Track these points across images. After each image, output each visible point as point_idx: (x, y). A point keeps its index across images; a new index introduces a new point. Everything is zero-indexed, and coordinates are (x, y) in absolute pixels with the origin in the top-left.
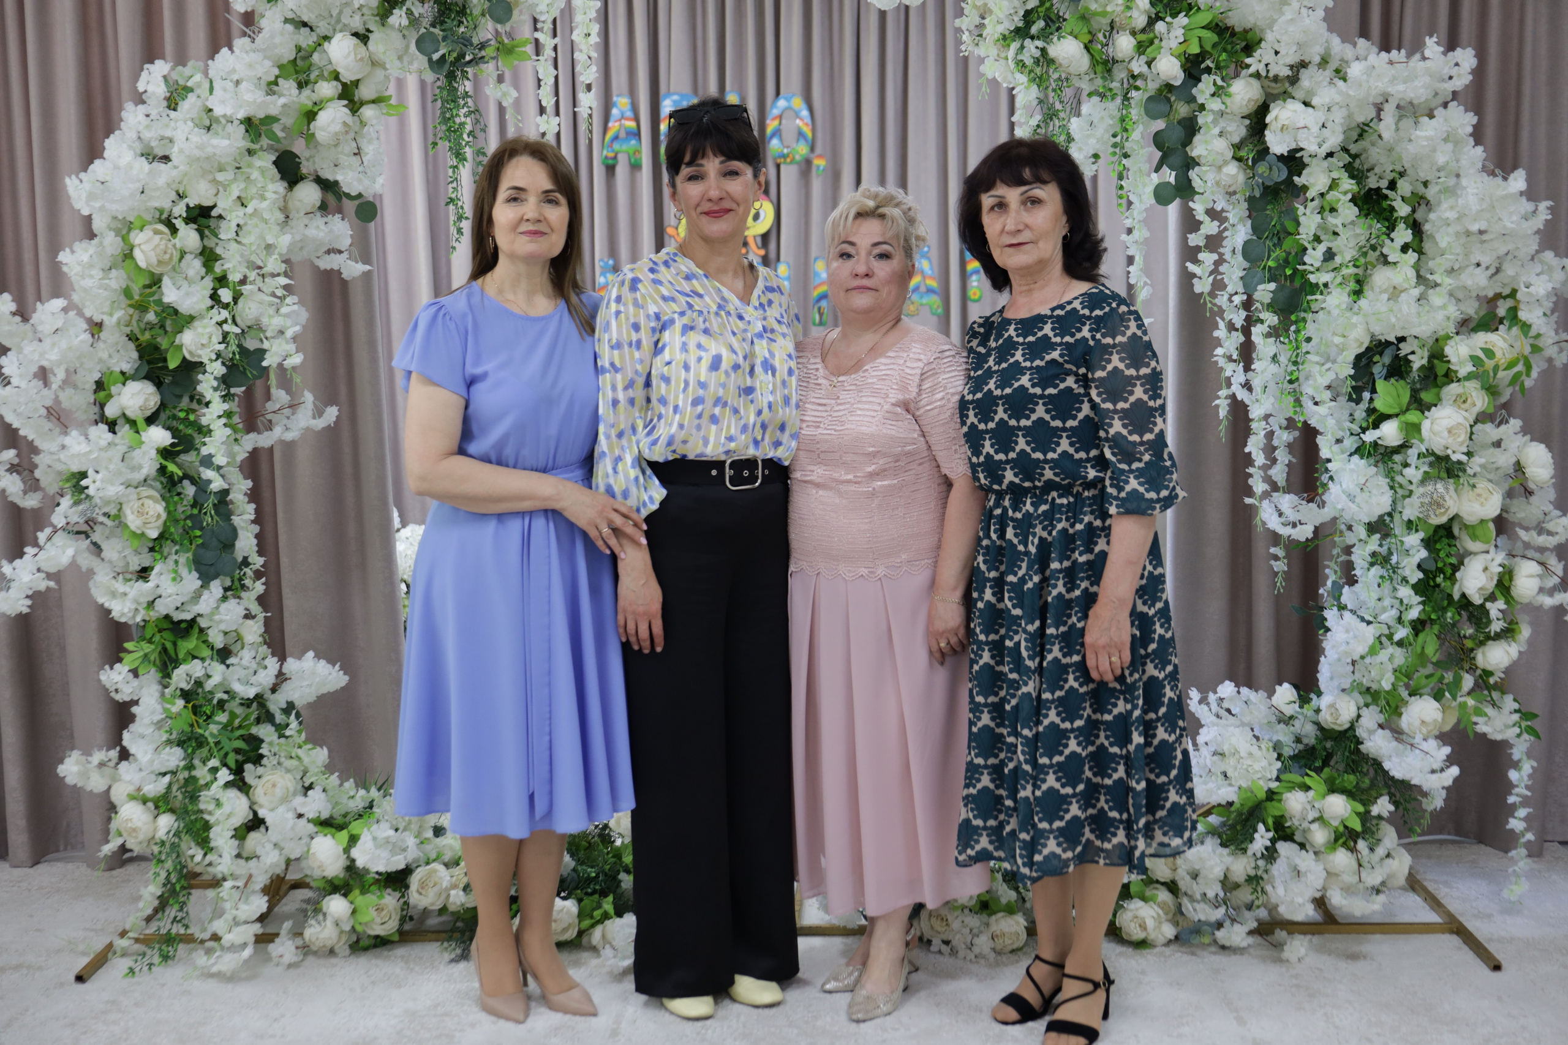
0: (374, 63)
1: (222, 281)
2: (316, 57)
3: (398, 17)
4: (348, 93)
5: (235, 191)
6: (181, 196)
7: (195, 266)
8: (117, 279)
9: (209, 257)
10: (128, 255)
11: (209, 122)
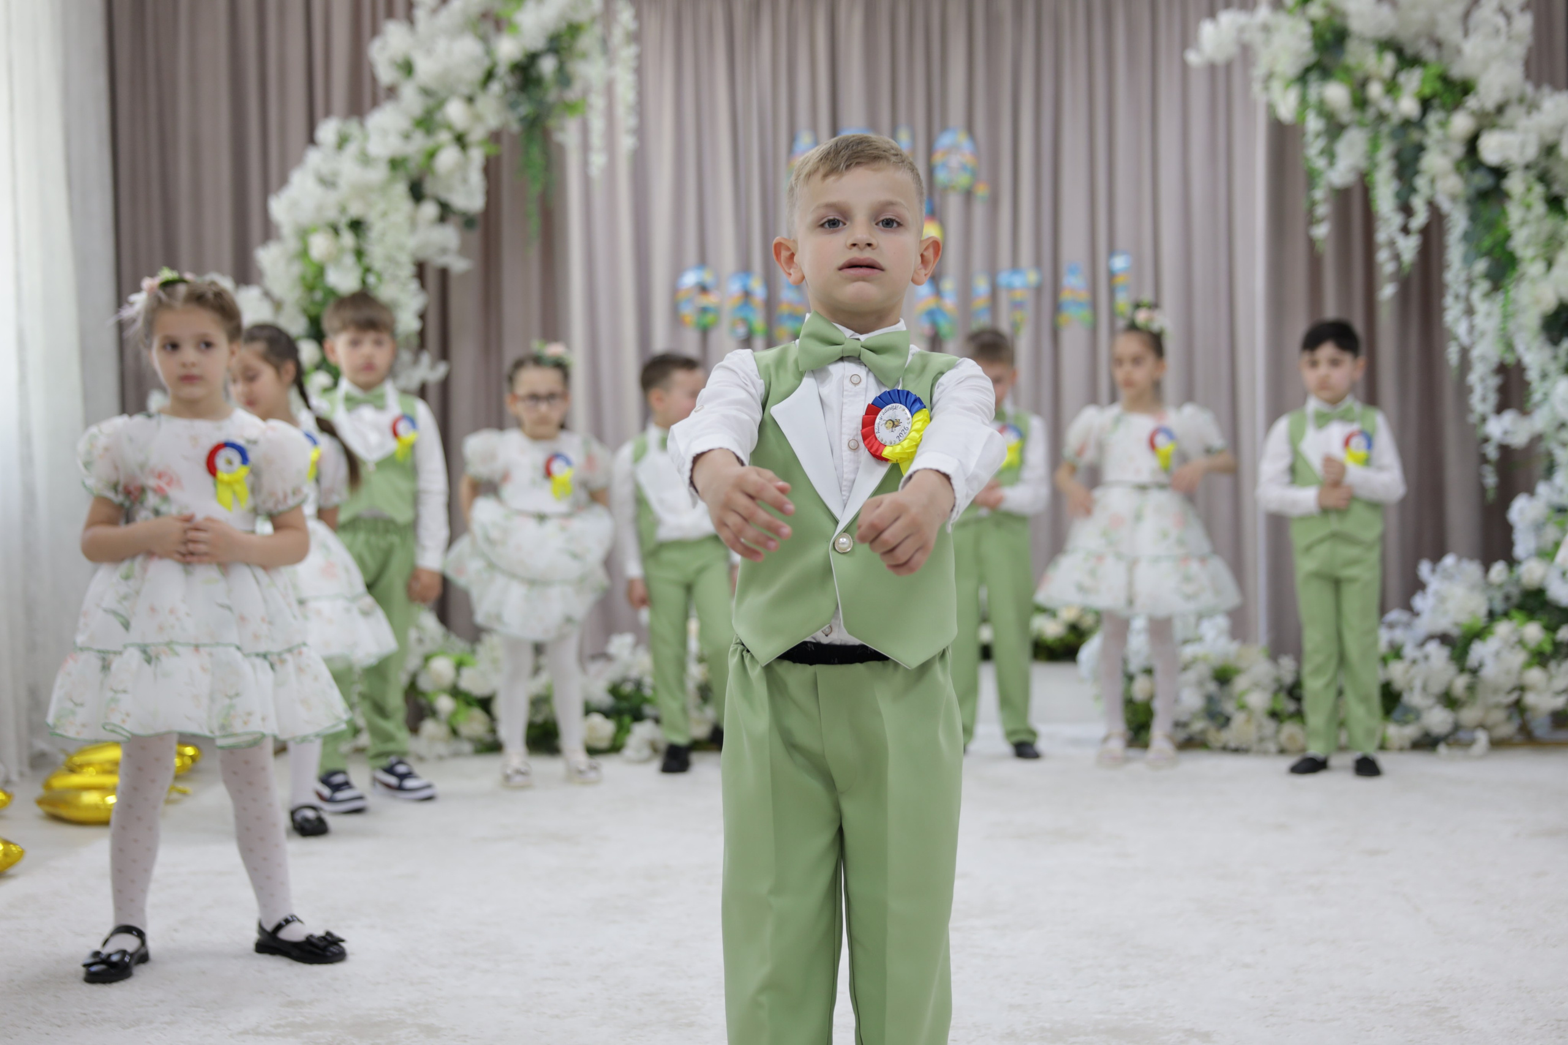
0: (478, 118)
1: (368, 270)
2: (438, 117)
3: (495, 87)
4: (461, 140)
5: (381, 206)
6: (343, 210)
7: (349, 260)
8: (296, 269)
9: (359, 254)
10: (304, 253)
11: (365, 159)
